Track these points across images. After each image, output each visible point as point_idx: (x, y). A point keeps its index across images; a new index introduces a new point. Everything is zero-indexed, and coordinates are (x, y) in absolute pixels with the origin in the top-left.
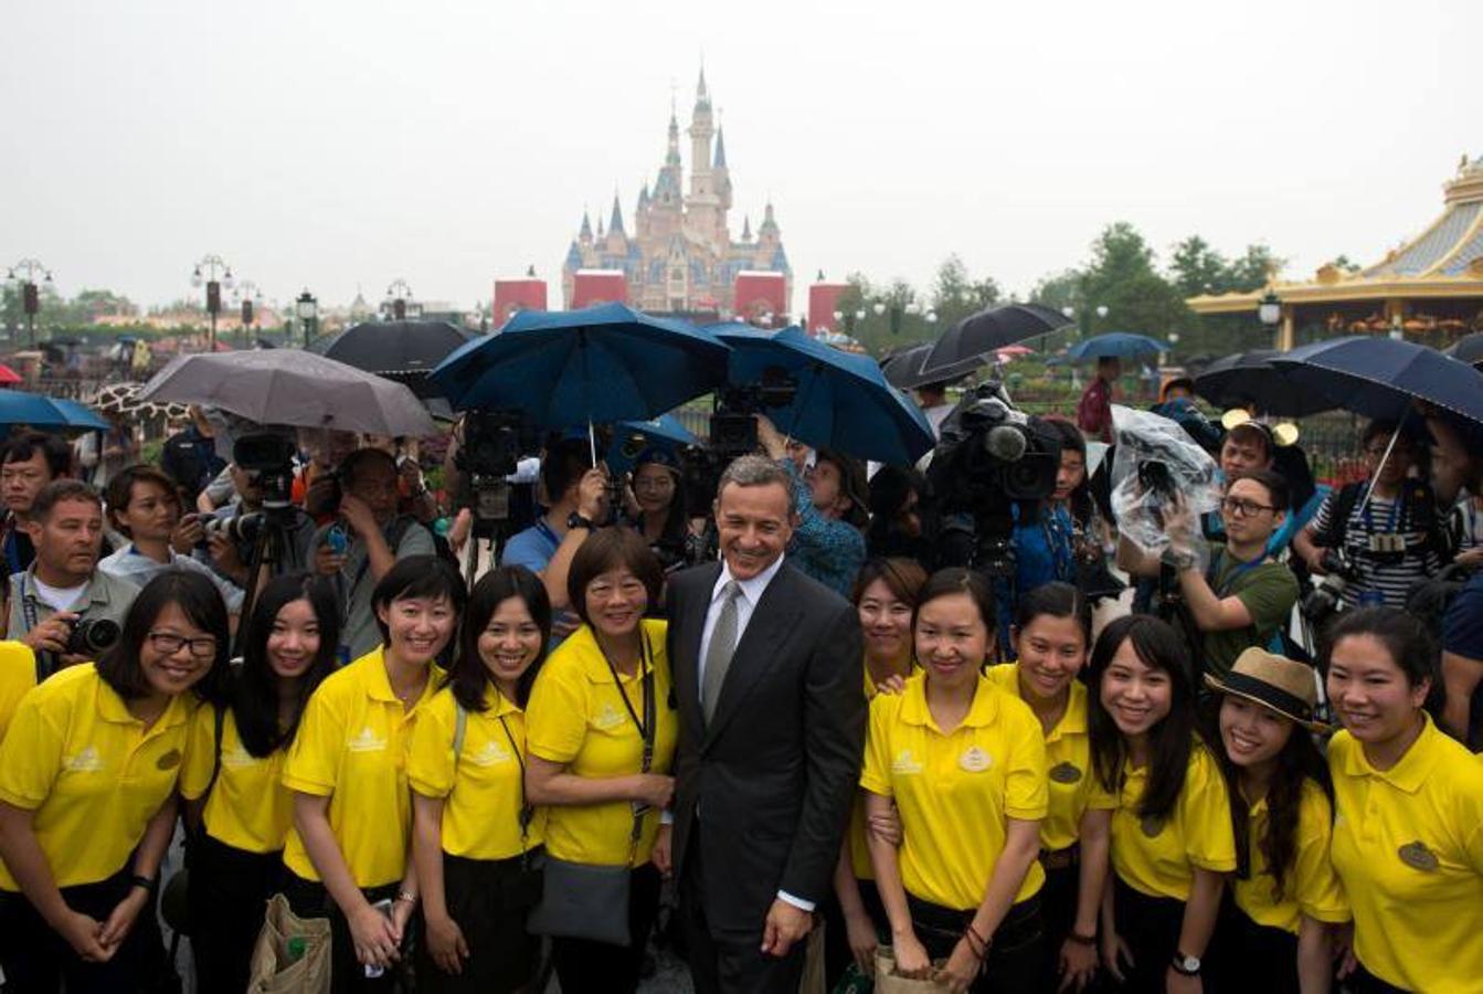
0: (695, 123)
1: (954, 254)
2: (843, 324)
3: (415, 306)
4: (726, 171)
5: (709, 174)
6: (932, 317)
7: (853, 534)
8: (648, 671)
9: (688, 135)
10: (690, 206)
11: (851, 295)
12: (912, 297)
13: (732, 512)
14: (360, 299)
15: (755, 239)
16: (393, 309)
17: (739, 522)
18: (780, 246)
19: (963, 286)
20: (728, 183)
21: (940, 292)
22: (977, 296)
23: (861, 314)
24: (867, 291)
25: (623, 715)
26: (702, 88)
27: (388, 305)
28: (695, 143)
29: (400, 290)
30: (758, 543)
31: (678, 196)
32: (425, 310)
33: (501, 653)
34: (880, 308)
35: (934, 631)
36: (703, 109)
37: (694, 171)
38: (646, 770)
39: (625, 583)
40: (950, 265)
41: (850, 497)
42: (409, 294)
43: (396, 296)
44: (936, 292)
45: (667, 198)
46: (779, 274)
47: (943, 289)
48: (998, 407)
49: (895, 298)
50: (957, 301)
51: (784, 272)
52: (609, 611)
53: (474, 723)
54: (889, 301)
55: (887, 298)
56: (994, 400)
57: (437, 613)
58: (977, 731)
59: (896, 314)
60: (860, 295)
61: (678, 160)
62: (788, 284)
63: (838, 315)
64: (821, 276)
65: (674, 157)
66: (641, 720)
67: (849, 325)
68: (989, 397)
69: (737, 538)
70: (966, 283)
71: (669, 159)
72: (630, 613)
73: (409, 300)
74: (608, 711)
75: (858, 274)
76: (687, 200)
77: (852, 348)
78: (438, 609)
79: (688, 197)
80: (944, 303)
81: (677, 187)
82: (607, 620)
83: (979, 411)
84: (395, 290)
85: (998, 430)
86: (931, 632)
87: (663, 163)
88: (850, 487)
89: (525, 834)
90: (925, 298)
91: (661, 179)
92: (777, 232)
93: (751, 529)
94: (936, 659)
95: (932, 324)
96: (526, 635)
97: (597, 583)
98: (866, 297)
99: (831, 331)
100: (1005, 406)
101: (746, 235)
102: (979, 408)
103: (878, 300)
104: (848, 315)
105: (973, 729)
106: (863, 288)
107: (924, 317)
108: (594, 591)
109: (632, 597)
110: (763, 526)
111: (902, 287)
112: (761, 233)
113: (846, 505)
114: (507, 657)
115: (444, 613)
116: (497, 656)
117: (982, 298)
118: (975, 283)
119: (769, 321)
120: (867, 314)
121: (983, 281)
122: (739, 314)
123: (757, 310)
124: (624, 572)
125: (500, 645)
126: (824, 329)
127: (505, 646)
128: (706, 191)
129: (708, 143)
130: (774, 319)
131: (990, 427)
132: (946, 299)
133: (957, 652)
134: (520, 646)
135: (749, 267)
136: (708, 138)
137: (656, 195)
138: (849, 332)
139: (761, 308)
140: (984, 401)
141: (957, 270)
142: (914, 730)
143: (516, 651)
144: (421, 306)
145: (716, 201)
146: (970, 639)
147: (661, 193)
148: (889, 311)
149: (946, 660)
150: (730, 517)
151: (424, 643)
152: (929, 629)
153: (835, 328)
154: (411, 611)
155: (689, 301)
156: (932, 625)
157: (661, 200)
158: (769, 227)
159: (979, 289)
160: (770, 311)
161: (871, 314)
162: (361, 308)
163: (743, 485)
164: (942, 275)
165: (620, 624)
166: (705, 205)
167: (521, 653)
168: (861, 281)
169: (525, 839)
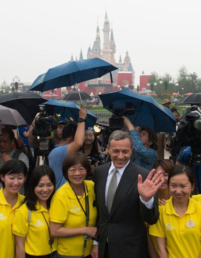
0: (104, 28)
1: (183, 65)
2: (150, 87)
3: (21, 84)
4: (114, 42)
5: (109, 43)
6: (177, 84)
7: (154, 152)
8: (87, 195)
9: (102, 31)
10: (103, 52)
11: (152, 78)
12: (171, 79)
13: (114, 148)
14: (5, 82)
15: (123, 62)
16: (14, 85)
17: (117, 151)
18: (130, 64)
19: (186, 75)
20: (114, 45)
21: (180, 77)
22: (191, 78)
23: (155, 84)
24: (157, 77)
25: (79, 208)
26: (106, 17)
27: (13, 84)
28: (104, 34)
29: (16, 79)
30: (123, 157)
31: (100, 50)
32: (24, 85)
33: (42, 193)
34: (161, 82)
35: (175, 185)
36: (107, 23)
37: (104, 42)
38: (87, 226)
39: (80, 168)
40: (183, 69)
41: (152, 141)
42: (19, 81)
43: (15, 81)
44: (178, 77)
45: (96, 50)
46: (130, 72)
47: (180, 76)
48: (197, 113)
49: (166, 79)
50: (184, 80)
51: (132, 72)
52: (75, 177)
53: (33, 214)
54: (164, 80)
55: (163, 79)
56: (196, 111)
57: (20, 178)
58: (190, 215)
59: (166, 84)
60: (155, 78)
61: (99, 39)
62: (133, 76)
63: (148, 84)
64: (143, 73)
65: (98, 38)
66: (85, 210)
67: (152, 88)
68: (194, 111)
69: (117, 156)
70: (187, 74)
71: (97, 39)
72: (81, 178)
73: (19, 82)
74: (75, 207)
75: (154, 72)
76: (102, 51)
77: (153, 94)
78: (20, 177)
79: (102, 50)
80: (181, 80)
81: (99, 47)
82: (74, 180)
83: (191, 115)
84: (15, 79)
85: (197, 121)
86: (174, 186)
87: (95, 40)
88: (152, 139)
89: (51, 247)
90: (175, 79)
91: (94, 45)
92: (130, 60)
93: (121, 153)
94: (176, 194)
95: (177, 86)
96: (50, 187)
97: (72, 168)
98: (157, 79)
99: (147, 89)
100: (199, 113)
101: (120, 61)
102: (191, 114)
103: (161, 80)
104: (151, 84)
105: (189, 214)
106: (156, 76)
107: (175, 84)
108: (70, 171)
109: (82, 173)
110: (124, 152)
111: (168, 75)
112: (125, 60)
113: (151, 143)
114: (44, 194)
115: (22, 178)
116: (41, 194)
117: (192, 78)
118: (190, 74)
119: (128, 87)
120: (157, 84)
121: (192, 73)
122: (119, 84)
123: (124, 83)
124: (80, 165)
125: (42, 190)
126: (144, 89)
127: (43, 190)
128: (108, 48)
129: (108, 33)
130: (129, 86)
131: (195, 120)
132: (181, 79)
133: (182, 192)
134: (48, 190)
135: (122, 70)
136: (108, 32)
137: (93, 49)
138: (152, 89)
139: (125, 83)
140: (192, 112)
141: (184, 70)
142: (170, 216)
143: (47, 192)
144: (23, 84)
145: (111, 51)
146: (186, 188)
147: (95, 49)
148: (164, 83)
149: (179, 195)
150: (113, 150)
151: (16, 187)
152: (173, 185)
153: (148, 88)
154: (12, 178)
155: (104, 81)
156: (174, 184)
157: (95, 51)
158: (127, 58)
159: (191, 76)
160: (128, 83)
161: (158, 84)
162: (5, 85)
163: (117, 140)
164: (180, 72)
165: (78, 181)
166: (108, 52)
167: (48, 192)
168: (155, 74)
169: (51, 249)
